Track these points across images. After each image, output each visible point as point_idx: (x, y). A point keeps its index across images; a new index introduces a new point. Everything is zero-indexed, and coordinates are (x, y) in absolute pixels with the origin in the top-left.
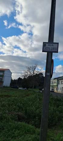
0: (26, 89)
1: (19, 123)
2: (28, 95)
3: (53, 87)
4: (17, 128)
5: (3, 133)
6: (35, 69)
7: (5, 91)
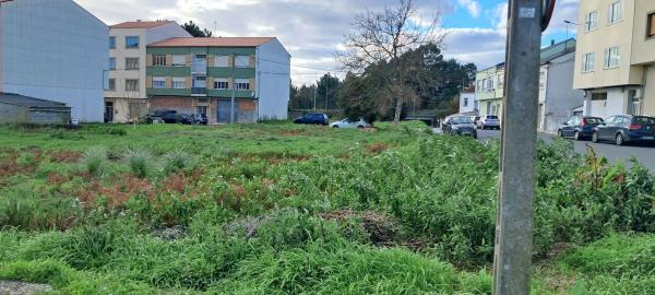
0: (362, 122)
1: (383, 250)
2: (378, 150)
3: (494, 103)
4: (376, 270)
5: (324, 289)
6: (400, 26)
7: (273, 139)
